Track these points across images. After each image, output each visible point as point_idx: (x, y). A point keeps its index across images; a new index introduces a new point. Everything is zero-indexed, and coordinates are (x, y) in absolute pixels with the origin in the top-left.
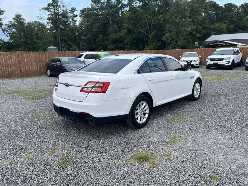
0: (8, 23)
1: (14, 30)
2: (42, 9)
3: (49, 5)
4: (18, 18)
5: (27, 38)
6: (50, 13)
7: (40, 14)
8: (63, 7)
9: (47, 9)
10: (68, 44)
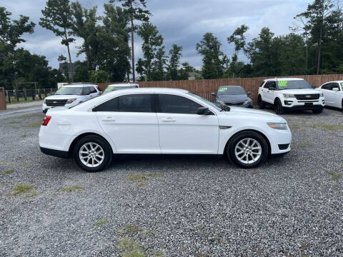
0: (251, 42)
1: (257, 50)
2: (298, 16)
3: (310, 7)
4: (265, 32)
5: (269, 58)
6: (309, 19)
7: (293, 23)
8: (331, 7)
9: (306, 15)
10: (332, 63)
